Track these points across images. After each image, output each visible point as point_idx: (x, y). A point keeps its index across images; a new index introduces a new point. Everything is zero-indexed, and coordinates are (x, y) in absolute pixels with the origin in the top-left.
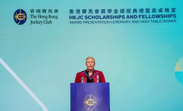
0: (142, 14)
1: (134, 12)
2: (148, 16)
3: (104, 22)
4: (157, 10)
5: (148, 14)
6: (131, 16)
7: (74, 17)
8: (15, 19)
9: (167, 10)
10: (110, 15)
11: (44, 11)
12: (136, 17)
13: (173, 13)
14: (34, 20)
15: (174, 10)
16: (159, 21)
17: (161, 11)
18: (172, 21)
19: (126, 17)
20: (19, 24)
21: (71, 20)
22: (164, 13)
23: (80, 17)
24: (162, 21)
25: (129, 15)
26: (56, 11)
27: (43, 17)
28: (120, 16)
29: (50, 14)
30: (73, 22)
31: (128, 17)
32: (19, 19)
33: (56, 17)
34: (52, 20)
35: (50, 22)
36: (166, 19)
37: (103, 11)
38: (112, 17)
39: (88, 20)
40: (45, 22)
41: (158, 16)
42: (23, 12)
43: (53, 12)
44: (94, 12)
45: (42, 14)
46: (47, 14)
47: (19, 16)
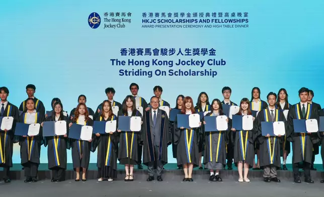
0: (215, 18)
1: (206, 16)
2: (220, 21)
3: (177, 26)
4: (230, 15)
5: (220, 18)
6: (204, 20)
7: (147, 21)
8: (89, 23)
9: (239, 14)
10: (182, 18)
11: (118, 14)
12: (208, 21)
13: (245, 18)
14: (108, 23)
15: (246, 15)
16: (231, 26)
17: (233, 15)
18: (244, 26)
19: (198, 21)
20: (94, 28)
21: (144, 24)
22: (237, 17)
23: (153, 21)
24: (234, 26)
25: (202, 18)
26: (129, 14)
28: (192, 21)
29: (123, 17)
30: (146, 26)
31: (201, 21)
32: (93, 23)
33: (129, 21)
34: (126, 23)
35: (124, 26)
36: (238, 23)
37: (176, 15)
38: (184, 21)
39: (161, 23)
40: (118, 26)
41: (231, 21)
42: (97, 15)
43: (127, 15)
44: (167, 15)
45: (116, 17)
46: (120, 17)
47: (93, 19)
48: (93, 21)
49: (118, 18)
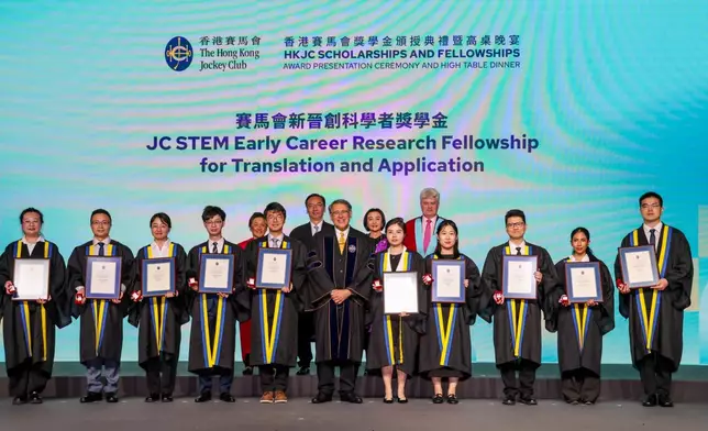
0: (445, 48)
1: (427, 43)
2: (457, 54)
3: (360, 66)
5: (457, 49)
6: (420, 52)
7: (295, 55)
8: (168, 59)
9: (500, 39)
10: (373, 49)
11: (230, 40)
12: (431, 54)
13: (512, 47)
14: (208, 60)
15: (514, 39)
16: (482, 65)
17: (486, 40)
18: (510, 65)
20: (177, 70)
21: (289, 60)
22: (493, 46)
24: (488, 65)
25: (417, 49)
26: (256, 40)
27: (228, 53)
28: (395, 53)
29: (242, 46)
30: (292, 66)
31: (413, 54)
32: (175, 58)
33: (257, 55)
34: (246, 59)
35: (243, 65)
36: (497, 59)
37: (359, 41)
38: (377, 54)
39: (325, 60)
40: (232, 65)
41: (480, 53)
42: (184, 42)
43: (250, 42)
44: (339, 43)
45: (225, 47)
46: (236, 47)
47: (177, 51)
48: (177, 56)
49: (230, 48)
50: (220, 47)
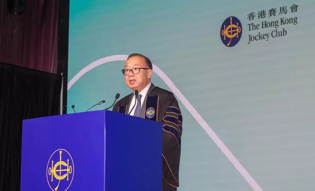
8: (222, 37)
11: (272, 12)
14: (254, 33)
26: (294, 8)
27: (271, 24)
29: (283, 16)
32: (229, 36)
33: (294, 21)
34: (285, 26)
35: (284, 32)
40: (274, 34)
42: (235, 20)
43: (289, 10)
45: (268, 19)
46: (277, 17)
47: (230, 30)
48: (229, 33)
49: (273, 19)
50: (264, 20)
